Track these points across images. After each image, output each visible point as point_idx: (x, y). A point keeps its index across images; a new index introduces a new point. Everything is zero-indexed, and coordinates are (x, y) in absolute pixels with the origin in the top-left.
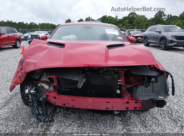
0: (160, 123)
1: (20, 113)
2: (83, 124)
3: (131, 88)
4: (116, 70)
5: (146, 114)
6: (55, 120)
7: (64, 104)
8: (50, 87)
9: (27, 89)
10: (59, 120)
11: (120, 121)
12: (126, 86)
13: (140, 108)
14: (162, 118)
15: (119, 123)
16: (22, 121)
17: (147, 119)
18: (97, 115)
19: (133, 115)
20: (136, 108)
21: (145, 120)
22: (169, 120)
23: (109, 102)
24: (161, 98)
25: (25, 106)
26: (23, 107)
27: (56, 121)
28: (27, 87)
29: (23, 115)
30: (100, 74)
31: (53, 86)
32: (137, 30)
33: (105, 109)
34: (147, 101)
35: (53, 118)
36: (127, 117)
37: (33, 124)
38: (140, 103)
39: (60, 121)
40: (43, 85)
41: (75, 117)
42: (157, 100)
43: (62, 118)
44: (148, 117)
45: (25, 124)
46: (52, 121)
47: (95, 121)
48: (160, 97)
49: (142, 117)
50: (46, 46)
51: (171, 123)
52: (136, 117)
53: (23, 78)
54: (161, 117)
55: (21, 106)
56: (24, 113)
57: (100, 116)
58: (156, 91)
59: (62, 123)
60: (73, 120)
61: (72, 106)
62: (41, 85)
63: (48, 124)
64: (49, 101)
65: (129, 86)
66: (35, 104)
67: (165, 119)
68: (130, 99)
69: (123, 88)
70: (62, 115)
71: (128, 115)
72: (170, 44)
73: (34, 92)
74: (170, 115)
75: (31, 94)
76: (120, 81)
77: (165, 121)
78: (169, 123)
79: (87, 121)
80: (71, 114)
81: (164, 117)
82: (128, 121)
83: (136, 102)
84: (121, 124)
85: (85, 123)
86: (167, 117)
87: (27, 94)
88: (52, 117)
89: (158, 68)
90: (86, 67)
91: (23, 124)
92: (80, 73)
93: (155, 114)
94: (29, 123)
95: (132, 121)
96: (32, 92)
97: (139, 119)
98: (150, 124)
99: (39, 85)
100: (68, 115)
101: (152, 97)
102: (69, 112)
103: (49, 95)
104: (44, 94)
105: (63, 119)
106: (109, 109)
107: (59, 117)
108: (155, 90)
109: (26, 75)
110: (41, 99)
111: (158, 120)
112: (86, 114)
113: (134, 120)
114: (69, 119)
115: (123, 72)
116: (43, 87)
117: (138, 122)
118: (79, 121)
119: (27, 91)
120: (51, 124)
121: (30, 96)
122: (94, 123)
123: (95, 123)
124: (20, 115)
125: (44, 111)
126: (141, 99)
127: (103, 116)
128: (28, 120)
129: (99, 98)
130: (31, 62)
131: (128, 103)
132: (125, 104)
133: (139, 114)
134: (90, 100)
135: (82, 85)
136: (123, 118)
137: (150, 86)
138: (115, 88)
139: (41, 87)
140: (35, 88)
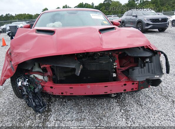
0: (153, 101)
1: (13, 107)
2: (82, 110)
3: (126, 70)
4: (110, 54)
5: (138, 94)
6: (52, 109)
7: (62, 93)
8: (45, 77)
9: (19, 81)
10: (56, 109)
11: (116, 103)
12: (121, 69)
13: (137, 88)
14: (154, 96)
15: (116, 105)
16: (18, 115)
17: (140, 98)
18: (93, 99)
19: (127, 95)
20: (133, 89)
21: (139, 99)
22: (160, 97)
23: (107, 86)
24: (157, 77)
25: (18, 99)
26: (15, 100)
27: (53, 111)
28: (19, 79)
29: (17, 108)
30: (95, 59)
31: (47, 76)
32: (114, 15)
33: (104, 94)
34: (142, 82)
35: (50, 108)
36: (122, 98)
37: (30, 117)
38: (136, 84)
39: (58, 109)
40: (36, 75)
41: (72, 104)
42: (152, 80)
43: (59, 106)
44: (141, 96)
45: (21, 118)
46: (49, 111)
47: (92, 106)
48: (155, 76)
49: (136, 97)
50: (35, 34)
51: (163, 100)
52: (130, 97)
53: (14, 71)
54: (152, 95)
55: (13, 99)
56: (18, 106)
57: (96, 100)
58: (152, 70)
59: (60, 111)
60: (70, 108)
61: (70, 94)
62: (34, 76)
63: (45, 114)
64: (46, 91)
65: (123, 69)
66: (31, 96)
67: (157, 96)
68: (126, 81)
69: (118, 71)
70: (59, 103)
71: (123, 96)
72: (146, 27)
73: (28, 83)
74: (160, 92)
75: (24, 86)
76: (116, 65)
77: (157, 98)
78: (161, 99)
79: (84, 107)
80: (67, 101)
81: (156, 94)
82: (124, 102)
83: (133, 84)
84: (118, 105)
85: (83, 109)
86: (158, 94)
87: (20, 86)
88: (48, 106)
89: (151, 48)
90: (80, 53)
91: (19, 118)
92: (76, 60)
93: (147, 93)
94: (25, 115)
95: (127, 101)
96: (25, 85)
97: (133, 99)
98: (144, 103)
99: (32, 76)
100: (64, 103)
101: (148, 77)
102: (64, 100)
103: (45, 85)
104: (39, 85)
105: (61, 107)
106: (108, 93)
107: (56, 106)
108: (150, 70)
109: (17, 66)
110: (36, 90)
111: (150, 98)
112: (81, 100)
113: (129, 100)
114: (66, 106)
115: (117, 56)
116: (36, 78)
117: (133, 102)
118: (76, 108)
119: (20, 84)
120: (49, 114)
121: (24, 88)
122: (91, 107)
123: (93, 108)
124: (14, 109)
125: (41, 103)
126: (138, 80)
127: (99, 100)
128: (24, 112)
129: (97, 84)
130: (21, 52)
131: (125, 85)
132: (122, 86)
133: (132, 94)
134: (89, 86)
135: (80, 72)
136: (118, 100)
137: (145, 66)
138: (111, 72)
139: (34, 78)
140: (27, 80)
